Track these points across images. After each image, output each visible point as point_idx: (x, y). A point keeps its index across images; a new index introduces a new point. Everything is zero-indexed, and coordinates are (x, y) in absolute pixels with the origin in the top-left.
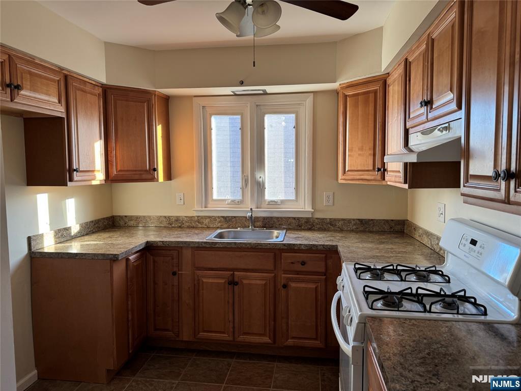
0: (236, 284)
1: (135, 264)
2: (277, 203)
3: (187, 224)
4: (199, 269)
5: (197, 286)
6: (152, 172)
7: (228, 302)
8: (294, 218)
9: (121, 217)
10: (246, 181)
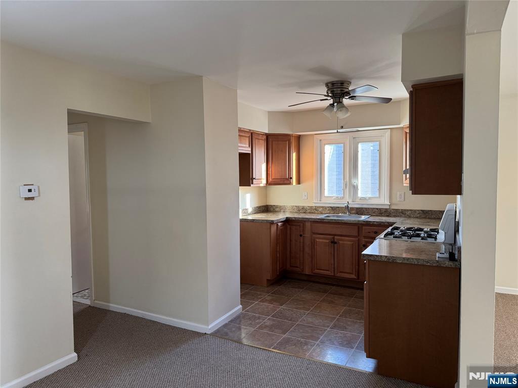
0: (336, 243)
1: (281, 228)
2: (366, 198)
3: (309, 211)
4: (314, 233)
5: (313, 243)
6: (290, 179)
7: (331, 253)
8: (377, 209)
9: (272, 206)
10: (346, 185)
